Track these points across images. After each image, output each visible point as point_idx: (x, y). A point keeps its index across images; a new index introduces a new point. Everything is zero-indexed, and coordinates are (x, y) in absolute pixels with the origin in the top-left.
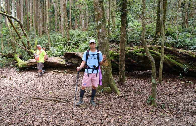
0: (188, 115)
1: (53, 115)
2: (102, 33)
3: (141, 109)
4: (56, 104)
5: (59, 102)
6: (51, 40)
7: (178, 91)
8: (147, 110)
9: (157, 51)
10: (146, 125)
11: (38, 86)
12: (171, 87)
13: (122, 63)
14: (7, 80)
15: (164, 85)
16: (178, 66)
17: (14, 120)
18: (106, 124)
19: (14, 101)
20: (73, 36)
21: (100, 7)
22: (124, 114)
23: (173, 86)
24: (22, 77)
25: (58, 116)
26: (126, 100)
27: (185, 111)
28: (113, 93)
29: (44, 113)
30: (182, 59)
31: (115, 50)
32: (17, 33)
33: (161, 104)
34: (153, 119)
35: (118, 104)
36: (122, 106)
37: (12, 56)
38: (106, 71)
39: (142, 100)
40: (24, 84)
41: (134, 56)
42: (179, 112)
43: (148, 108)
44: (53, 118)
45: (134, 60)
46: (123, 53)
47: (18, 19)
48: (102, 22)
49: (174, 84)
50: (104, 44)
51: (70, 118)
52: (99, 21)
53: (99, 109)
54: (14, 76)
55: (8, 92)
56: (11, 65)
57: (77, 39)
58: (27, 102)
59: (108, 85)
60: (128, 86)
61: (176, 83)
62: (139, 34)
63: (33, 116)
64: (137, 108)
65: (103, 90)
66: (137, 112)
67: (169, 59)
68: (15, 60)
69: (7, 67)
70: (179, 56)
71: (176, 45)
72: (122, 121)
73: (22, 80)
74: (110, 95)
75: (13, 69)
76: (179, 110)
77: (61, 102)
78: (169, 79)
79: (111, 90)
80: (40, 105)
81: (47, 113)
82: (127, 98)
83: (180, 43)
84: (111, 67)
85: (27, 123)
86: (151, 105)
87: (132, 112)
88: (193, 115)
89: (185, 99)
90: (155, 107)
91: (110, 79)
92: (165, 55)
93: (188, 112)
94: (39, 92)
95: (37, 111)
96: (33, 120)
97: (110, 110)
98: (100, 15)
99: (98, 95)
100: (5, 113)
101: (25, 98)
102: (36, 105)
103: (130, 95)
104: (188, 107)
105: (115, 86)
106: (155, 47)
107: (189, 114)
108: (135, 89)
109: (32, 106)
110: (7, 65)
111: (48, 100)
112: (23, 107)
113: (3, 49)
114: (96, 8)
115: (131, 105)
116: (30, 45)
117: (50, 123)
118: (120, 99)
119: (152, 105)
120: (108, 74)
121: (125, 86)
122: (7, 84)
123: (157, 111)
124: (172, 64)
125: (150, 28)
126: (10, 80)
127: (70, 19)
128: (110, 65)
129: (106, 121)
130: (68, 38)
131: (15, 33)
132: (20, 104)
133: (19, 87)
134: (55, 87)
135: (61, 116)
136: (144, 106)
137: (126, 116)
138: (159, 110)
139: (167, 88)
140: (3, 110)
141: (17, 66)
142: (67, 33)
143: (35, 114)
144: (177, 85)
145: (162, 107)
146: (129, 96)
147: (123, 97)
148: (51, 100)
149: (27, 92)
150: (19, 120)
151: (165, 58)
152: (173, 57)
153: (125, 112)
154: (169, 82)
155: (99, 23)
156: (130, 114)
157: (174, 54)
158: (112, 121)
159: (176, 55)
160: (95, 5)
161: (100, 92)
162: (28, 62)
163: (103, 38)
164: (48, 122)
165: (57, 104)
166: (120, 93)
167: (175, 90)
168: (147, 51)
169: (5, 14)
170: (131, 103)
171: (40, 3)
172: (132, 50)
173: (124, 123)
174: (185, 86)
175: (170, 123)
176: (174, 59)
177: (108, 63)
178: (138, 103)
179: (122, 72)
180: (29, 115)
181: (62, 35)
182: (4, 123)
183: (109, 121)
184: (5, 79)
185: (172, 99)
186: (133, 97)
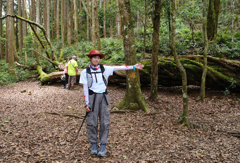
0: (224, 136)
1: (66, 131)
2: (128, 40)
3: (169, 128)
4: (72, 120)
5: (76, 117)
6: (80, 50)
7: (222, 109)
8: (176, 129)
9: (200, 62)
10: (168, 144)
11: (58, 102)
12: (215, 105)
13: (154, 76)
14: (26, 94)
15: (207, 102)
16: (226, 80)
17: (23, 134)
18: (123, 142)
19: (28, 116)
20: (106, 45)
21: (126, 9)
22: (147, 132)
23: (217, 104)
24: (43, 91)
25: (71, 132)
26: (154, 118)
27: (222, 131)
28: (140, 110)
29: (57, 128)
30: (231, 71)
31: (150, 61)
32: (41, 42)
33: (194, 124)
34: (180, 139)
35: (144, 122)
36: (147, 124)
37: (35, 68)
38: (133, 85)
39: (173, 118)
40: (43, 99)
41: (172, 68)
42: (214, 133)
43: (177, 127)
44: (65, 134)
45: (172, 72)
46: (155, 64)
47: (41, 26)
48: (128, 27)
49: (219, 102)
50: (130, 53)
51: (84, 134)
52: (125, 26)
53: (119, 126)
54: (35, 91)
55: (24, 106)
56: (34, 79)
57: (111, 48)
58: (41, 117)
59: (135, 100)
60: (160, 103)
61: (223, 101)
62: (186, 42)
63: (45, 131)
64: (164, 127)
65: (129, 106)
66: (162, 131)
67: (214, 71)
68: (38, 73)
69: (29, 81)
70: (227, 68)
71: (230, 55)
72: (141, 139)
73: (42, 95)
74: (136, 112)
75: (35, 83)
76: (214, 130)
77: (78, 118)
78: (213, 96)
79: (138, 106)
80: (55, 120)
81: (60, 129)
82: (156, 116)
83: (236, 53)
84: (139, 79)
85: (36, 138)
86: (181, 124)
87: (157, 131)
88: (229, 137)
89: (226, 119)
90: (187, 126)
91: (138, 93)
92: (209, 67)
93: (224, 133)
94: (57, 108)
95: (49, 126)
96: (43, 135)
97: (132, 128)
98: (126, 19)
99: (122, 112)
100: (16, 127)
101: (40, 113)
102: (51, 120)
103: (161, 112)
104: (227, 128)
105: (143, 102)
106: (198, 57)
107: (226, 135)
108: (169, 106)
109: (45, 122)
110: (29, 79)
111: (64, 115)
112: (36, 122)
113: (26, 61)
114: (121, 10)
115: (158, 123)
116: (55, 56)
117: (60, 139)
118: (147, 116)
119: (183, 124)
120: (136, 88)
121: (158, 103)
122: (26, 99)
123: (187, 131)
124: (218, 77)
125: (200, 35)
126: (29, 94)
127: (105, 26)
128: (138, 77)
129: (123, 138)
130: (99, 47)
131: (38, 41)
132: (33, 119)
133: (38, 102)
134: (76, 103)
135: (75, 132)
136: (173, 125)
137: (148, 135)
138: (190, 130)
139: (210, 106)
140: (14, 124)
141: (39, 80)
142: (98, 41)
143: (46, 129)
144: (223, 103)
145: (194, 127)
146: (158, 114)
147: (151, 114)
148: (67, 116)
149: (44, 107)
150: (28, 135)
151: (209, 70)
152: (220, 69)
153: (148, 131)
154: (213, 100)
155: (125, 28)
156: (153, 133)
157: (221, 66)
158: (130, 139)
159: (224, 66)
160: (120, 7)
161: (125, 109)
162: (51, 75)
163: (130, 45)
164: (59, 137)
165: (74, 120)
166: (148, 111)
167: (219, 109)
168: (177, 60)
169: (27, 20)
170: (158, 122)
171: (69, 6)
172: (170, 60)
173: (143, 142)
174: (233, 105)
175: (197, 144)
176: (220, 72)
177: (135, 74)
178: (167, 121)
179: (154, 86)
180: (40, 130)
181: (93, 44)
182: (12, 136)
183: (127, 139)
184: (24, 94)
185: (210, 119)
186: (163, 115)
